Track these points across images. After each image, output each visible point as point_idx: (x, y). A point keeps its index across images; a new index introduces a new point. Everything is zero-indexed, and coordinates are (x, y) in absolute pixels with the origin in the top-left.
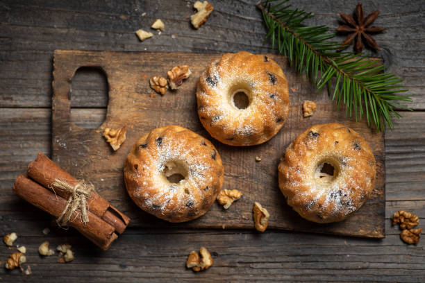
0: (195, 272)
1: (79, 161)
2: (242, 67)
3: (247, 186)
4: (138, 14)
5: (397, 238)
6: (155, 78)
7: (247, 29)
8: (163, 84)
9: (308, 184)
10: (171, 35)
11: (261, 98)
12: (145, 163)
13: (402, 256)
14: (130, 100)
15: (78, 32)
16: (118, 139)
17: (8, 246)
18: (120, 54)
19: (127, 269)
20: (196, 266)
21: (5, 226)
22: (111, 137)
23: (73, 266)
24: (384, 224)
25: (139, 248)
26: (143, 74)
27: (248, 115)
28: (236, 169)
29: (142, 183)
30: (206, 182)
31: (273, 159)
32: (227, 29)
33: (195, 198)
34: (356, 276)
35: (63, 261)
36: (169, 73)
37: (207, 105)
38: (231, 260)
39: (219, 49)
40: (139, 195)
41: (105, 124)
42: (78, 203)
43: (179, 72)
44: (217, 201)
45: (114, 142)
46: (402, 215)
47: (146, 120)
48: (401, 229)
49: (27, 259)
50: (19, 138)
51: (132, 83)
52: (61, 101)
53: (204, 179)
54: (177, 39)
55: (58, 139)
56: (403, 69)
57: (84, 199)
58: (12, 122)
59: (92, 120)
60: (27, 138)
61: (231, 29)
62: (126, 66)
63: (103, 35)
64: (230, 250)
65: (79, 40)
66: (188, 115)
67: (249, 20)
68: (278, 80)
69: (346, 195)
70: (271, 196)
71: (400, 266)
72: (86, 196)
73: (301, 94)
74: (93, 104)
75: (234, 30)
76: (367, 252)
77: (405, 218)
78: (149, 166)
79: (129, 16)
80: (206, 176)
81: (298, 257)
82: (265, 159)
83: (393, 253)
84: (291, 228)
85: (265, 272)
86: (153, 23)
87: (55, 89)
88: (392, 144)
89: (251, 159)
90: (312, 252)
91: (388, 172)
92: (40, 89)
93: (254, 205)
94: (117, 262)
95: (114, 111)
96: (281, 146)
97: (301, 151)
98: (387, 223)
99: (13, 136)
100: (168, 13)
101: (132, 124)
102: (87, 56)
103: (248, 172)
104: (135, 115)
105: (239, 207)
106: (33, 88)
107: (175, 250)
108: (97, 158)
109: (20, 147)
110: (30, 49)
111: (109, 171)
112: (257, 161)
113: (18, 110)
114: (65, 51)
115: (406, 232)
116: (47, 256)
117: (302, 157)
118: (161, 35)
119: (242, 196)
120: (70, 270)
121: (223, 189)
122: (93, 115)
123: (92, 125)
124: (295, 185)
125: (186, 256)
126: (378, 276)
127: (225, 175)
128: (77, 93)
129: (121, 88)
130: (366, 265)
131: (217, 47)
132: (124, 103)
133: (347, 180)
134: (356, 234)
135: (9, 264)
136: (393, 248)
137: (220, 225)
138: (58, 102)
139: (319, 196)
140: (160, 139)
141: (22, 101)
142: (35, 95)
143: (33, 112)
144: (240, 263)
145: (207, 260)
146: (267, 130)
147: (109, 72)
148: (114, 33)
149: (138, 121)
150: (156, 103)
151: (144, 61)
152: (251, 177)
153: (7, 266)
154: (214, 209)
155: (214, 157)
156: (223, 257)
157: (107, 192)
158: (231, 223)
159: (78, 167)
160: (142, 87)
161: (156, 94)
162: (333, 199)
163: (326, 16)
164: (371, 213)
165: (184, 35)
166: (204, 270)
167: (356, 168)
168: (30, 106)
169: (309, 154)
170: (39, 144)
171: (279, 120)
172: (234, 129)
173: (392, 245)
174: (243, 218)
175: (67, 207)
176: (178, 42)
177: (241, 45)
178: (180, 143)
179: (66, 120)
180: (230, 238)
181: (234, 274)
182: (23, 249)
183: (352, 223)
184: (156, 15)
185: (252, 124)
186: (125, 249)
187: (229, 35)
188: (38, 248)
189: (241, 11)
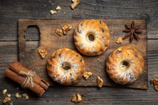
0: (75, 103)
1: (29, 62)
2: (91, 26)
3: (94, 70)
4: (51, 4)
5: (153, 88)
6: (58, 30)
7: (93, 9)
8: (61, 32)
9: (117, 71)
10: (63, 12)
11: (98, 38)
12: (54, 64)
13: (155, 95)
14: (49, 38)
15: (27, 11)
16: (44, 54)
17: (4, 94)
18: (44, 20)
19: (49, 102)
20: (76, 101)
21: (2, 87)
22: (41, 53)
23: (29, 101)
24: (148, 84)
25: (54, 94)
26: (53, 28)
27: (94, 45)
28: (90, 64)
29: (53, 72)
30: (78, 71)
31: (104, 60)
32: (85, 9)
33: (74, 77)
34: (137, 103)
35: (25, 100)
36: (63, 28)
37: (77, 41)
38: (89, 98)
39: (83, 17)
40: (52, 76)
41: (39, 48)
42: (29, 80)
43: (67, 27)
44: (83, 76)
45: (43, 55)
46: (155, 80)
47: (55, 46)
48: (154, 85)
49: (11, 99)
50: (6, 53)
51: (49, 32)
52: (22, 39)
53: (77, 70)
54: (66, 13)
55: (21, 54)
56: (154, 23)
57: (31, 78)
58: (3, 47)
59: (34, 45)
60: (9, 53)
61: (87, 9)
62: (46, 25)
63: (37, 12)
64: (89, 94)
65: (28, 15)
66: (71, 43)
67: (94, 5)
68: (105, 31)
69: (132, 75)
70: (104, 74)
71: (154, 99)
72: (32, 77)
73: (115, 34)
74: (34, 39)
75: (88, 9)
76: (141, 94)
77: (156, 81)
78: (56, 65)
79: (47, 5)
80: (78, 69)
81: (115, 96)
82: (101, 60)
83: (151, 94)
84: (112, 86)
85: (102, 102)
86: (56, 7)
87: (19, 34)
88: (150, 52)
89: (95, 60)
90: (120, 95)
91: (149, 63)
92: (14, 34)
93: (97, 78)
94: (45, 100)
95: (42, 43)
96: (107, 55)
97: (114, 58)
98: (149, 83)
99: (4, 52)
100: (62, 3)
101: (49, 47)
102: (31, 21)
103: (95, 65)
104: (50, 44)
105: (92, 78)
106: (11, 34)
107: (68, 95)
108: (36, 61)
109: (7, 57)
110: (9, 19)
111: (41, 66)
112: (98, 61)
113: (5, 42)
114: (22, 20)
115: (156, 86)
116: (19, 98)
117: (115, 61)
118: (60, 12)
119: (92, 74)
120: (28, 103)
121: (85, 72)
122: (34, 44)
123: (34, 47)
124: (112, 71)
125: (71, 97)
126: (145, 103)
127: (86, 66)
128: (28, 35)
129: (45, 34)
130: (141, 99)
131: (82, 16)
132: (46, 39)
133: (132, 69)
134: (137, 87)
135: (4, 101)
136: (151, 92)
137: (84, 85)
138: (21, 40)
139: (122, 76)
140: (60, 55)
141: (7, 39)
142: (12, 36)
143: (11, 43)
144: (92, 99)
145: (80, 98)
146: (101, 50)
147: (40, 27)
148: (41, 11)
149: (51, 46)
150: (58, 39)
151: (53, 23)
152: (96, 67)
153: (3, 102)
154: (82, 79)
155: (81, 61)
156: (86, 97)
157: (41, 74)
158: (89, 84)
159: (29, 64)
160: (53, 33)
161: (58, 36)
162: (127, 77)
163: (124, 3)
164: (143, 80)
165: (69, 12)
166: (79, 102)
167: (136, 64)
168: (10, 40)
169: (117, 59)
170: (14, 55)
171: (106, 46)
172: (88, 50)
173: (151, 91)
174: (93, 83)
175: (25, 81)
176: (66, 15)
177: (91, 15)
178: (68, 56)
179: (24, 46)
180: (89, 89)
181: (90, 103)
182: (9, 95)
183: (135, 84)
184: (57, 4)
185: (95, 48)
186: (48, 95)
187: (86, 11)
188: (15, 95)
189: (90, 2)
